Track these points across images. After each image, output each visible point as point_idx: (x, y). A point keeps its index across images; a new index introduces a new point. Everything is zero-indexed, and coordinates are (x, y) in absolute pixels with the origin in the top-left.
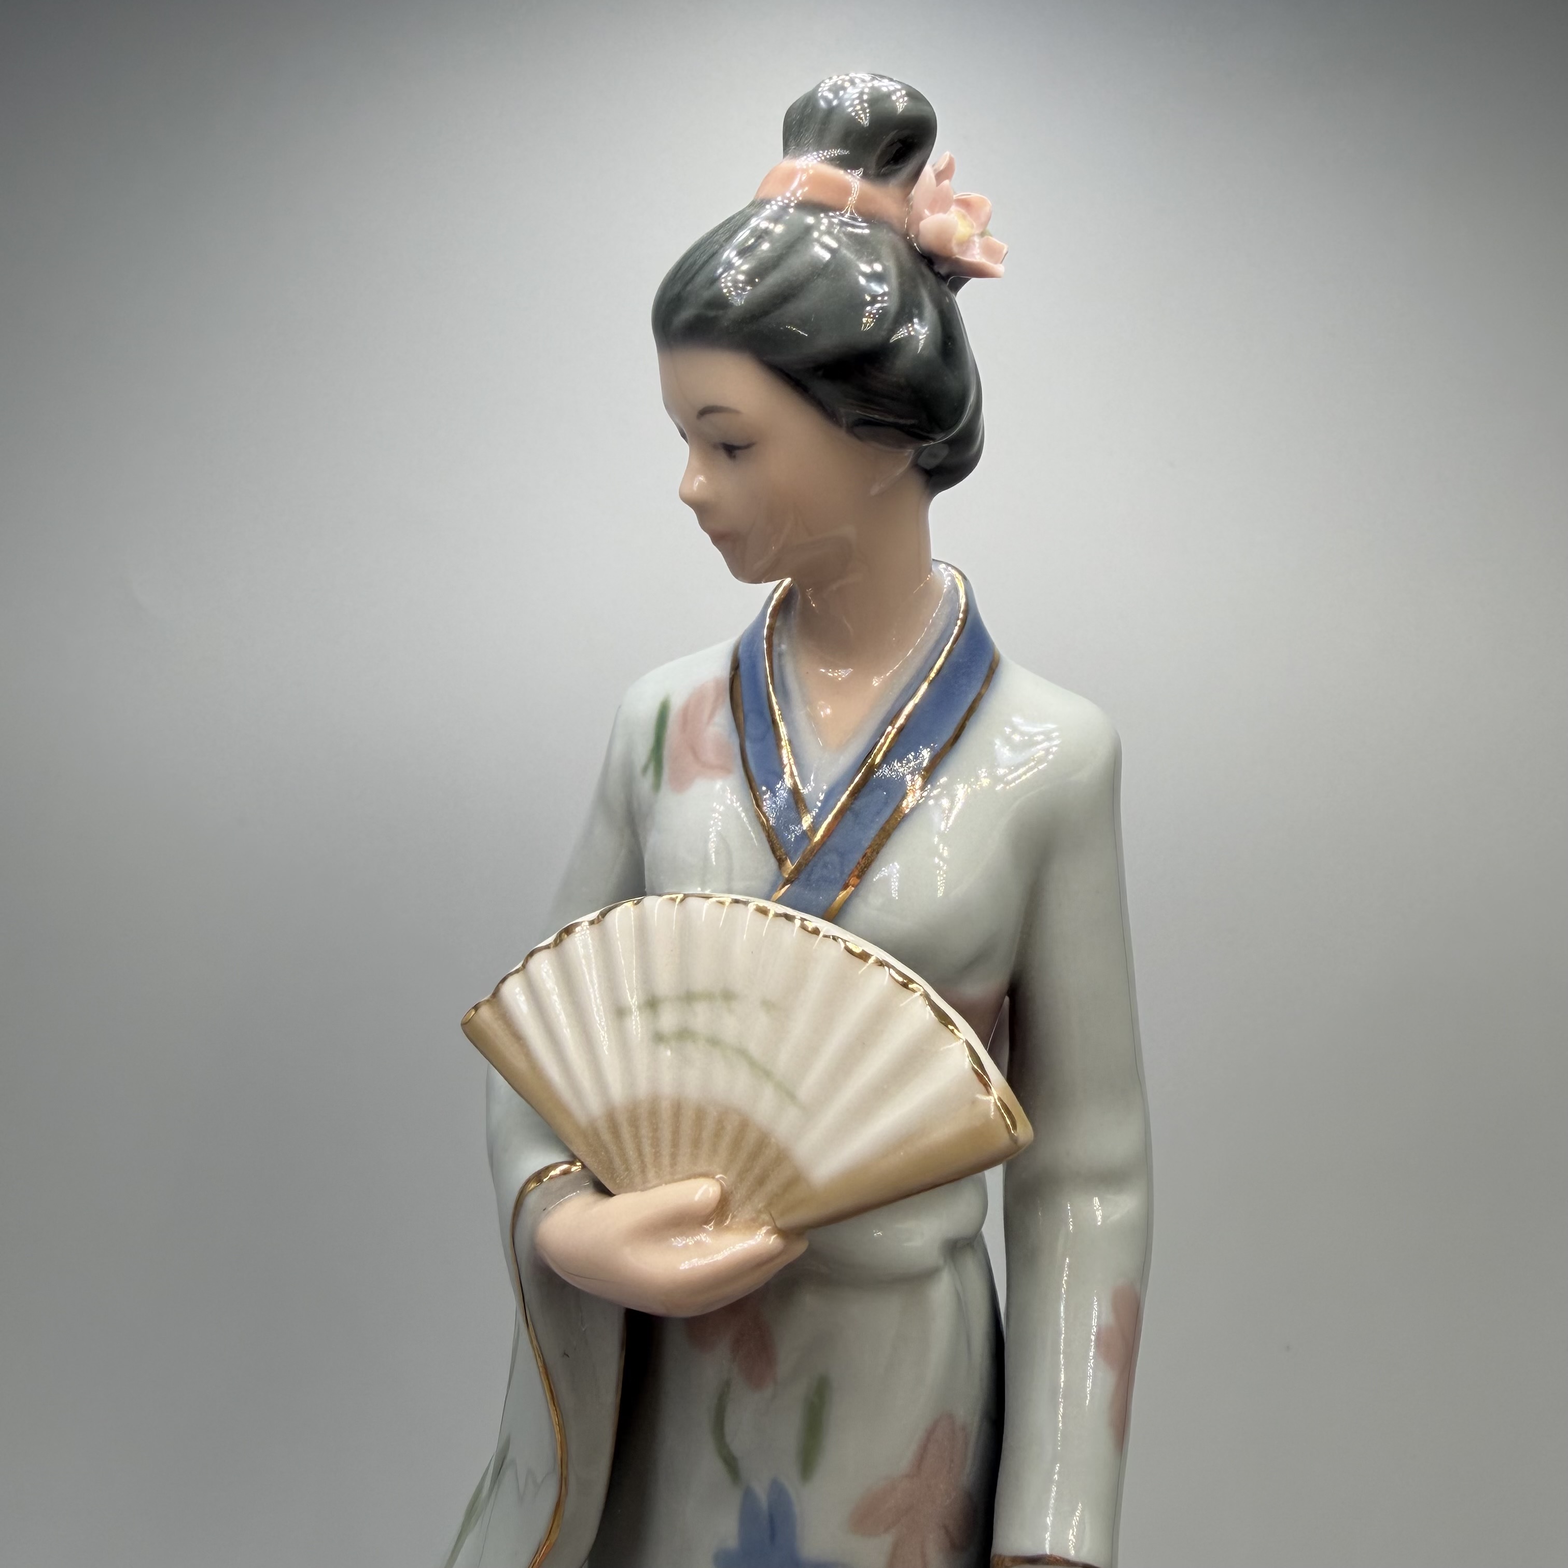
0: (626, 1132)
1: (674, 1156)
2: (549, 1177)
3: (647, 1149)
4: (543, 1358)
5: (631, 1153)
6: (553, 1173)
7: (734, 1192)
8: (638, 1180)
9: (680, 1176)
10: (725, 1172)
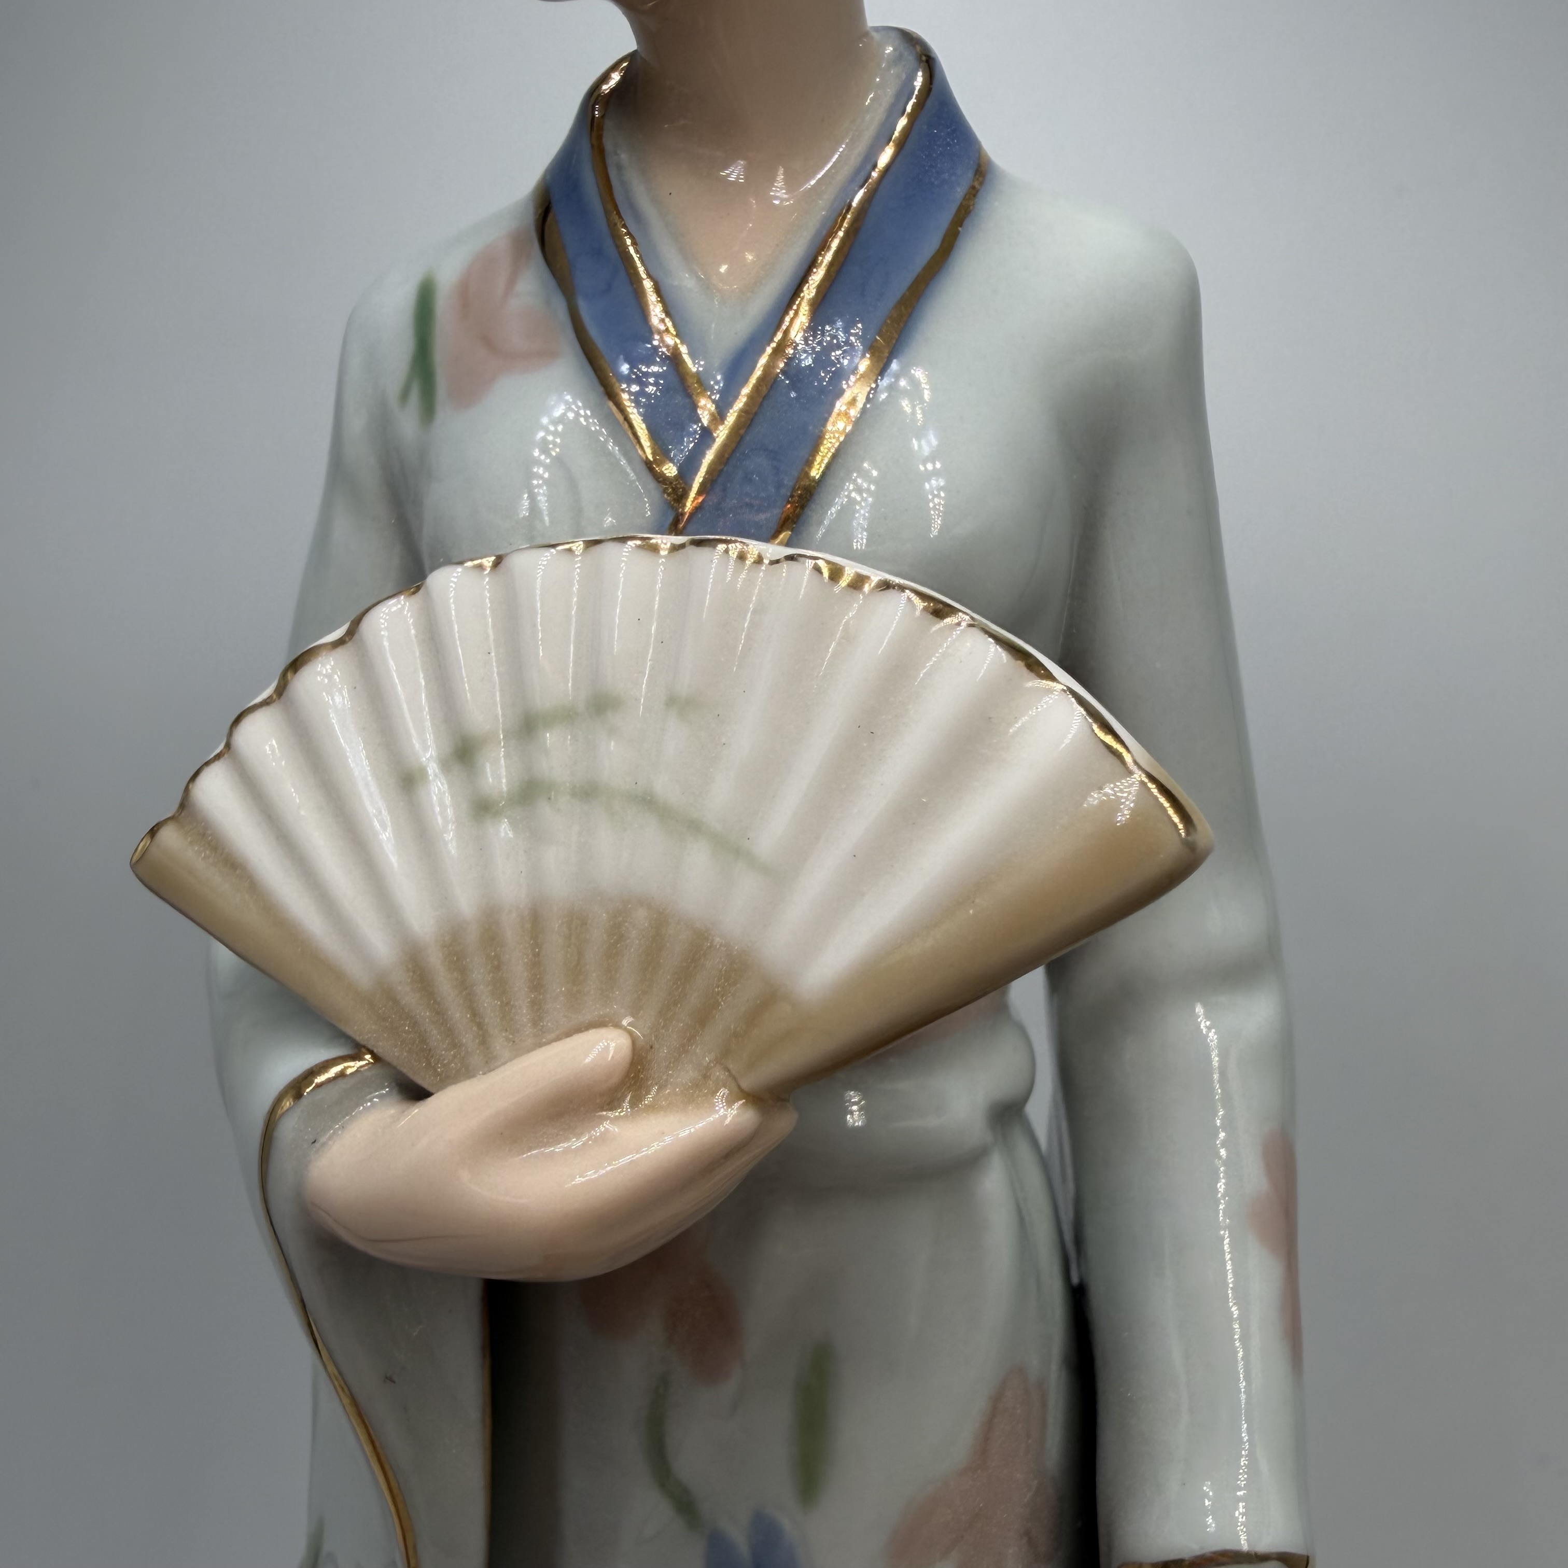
0: (445, 983)
1: (537, 1006)
2: (314, 1085)
3: (487, 1003)
4: (349, 1389)
5: (457, 1014)
6: (320, 1079)
7: (657, 1046)
8: (476, 1059)
9: (553, 1036)
10: (635, 1010)
